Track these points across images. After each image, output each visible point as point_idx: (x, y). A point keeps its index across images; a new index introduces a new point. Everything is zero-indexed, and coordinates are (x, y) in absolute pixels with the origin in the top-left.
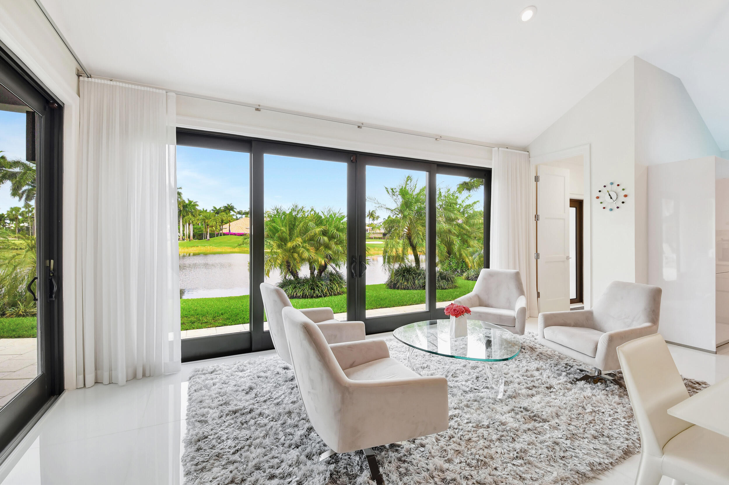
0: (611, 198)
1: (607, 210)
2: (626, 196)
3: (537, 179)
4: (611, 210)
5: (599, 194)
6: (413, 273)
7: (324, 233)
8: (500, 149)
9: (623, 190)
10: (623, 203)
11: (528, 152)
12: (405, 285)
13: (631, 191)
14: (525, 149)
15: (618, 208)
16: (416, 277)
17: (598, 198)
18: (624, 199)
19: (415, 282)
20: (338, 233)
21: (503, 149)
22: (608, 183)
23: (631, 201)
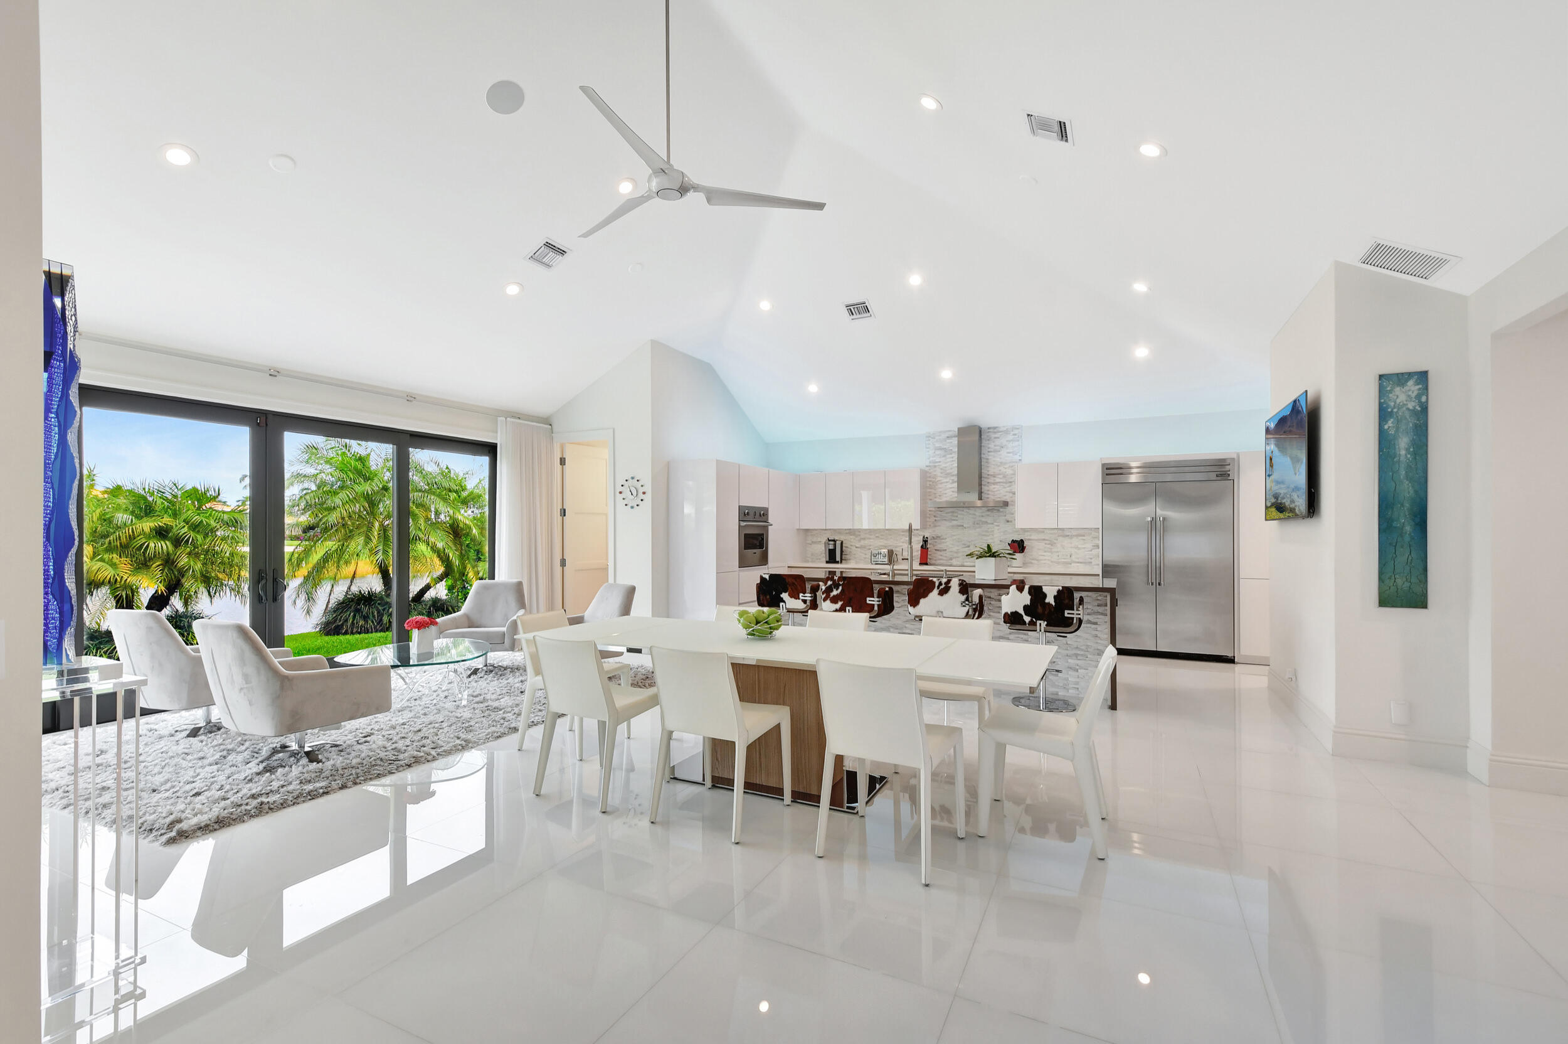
0: (632, 494)
1: (629, 507)
2: (644, 493)
3: (563, 461)
4: (632, 507)
5: (621, 489)
6: (379, 604)
7: (161, 533)
8: (508, 419)
9: (642, 486)
10: (642, 500)
11: (551, 425)
12: (361, 625)
13: (648, 488)
14: (547, 421)
15: (638, 505)
16: (384, 610)
17: (621, 493)
18: (642, 496)
19: (381, 620)
20: (192, 534)
21: (512, 420)
22: (628, 478)
23: (648, 498)
